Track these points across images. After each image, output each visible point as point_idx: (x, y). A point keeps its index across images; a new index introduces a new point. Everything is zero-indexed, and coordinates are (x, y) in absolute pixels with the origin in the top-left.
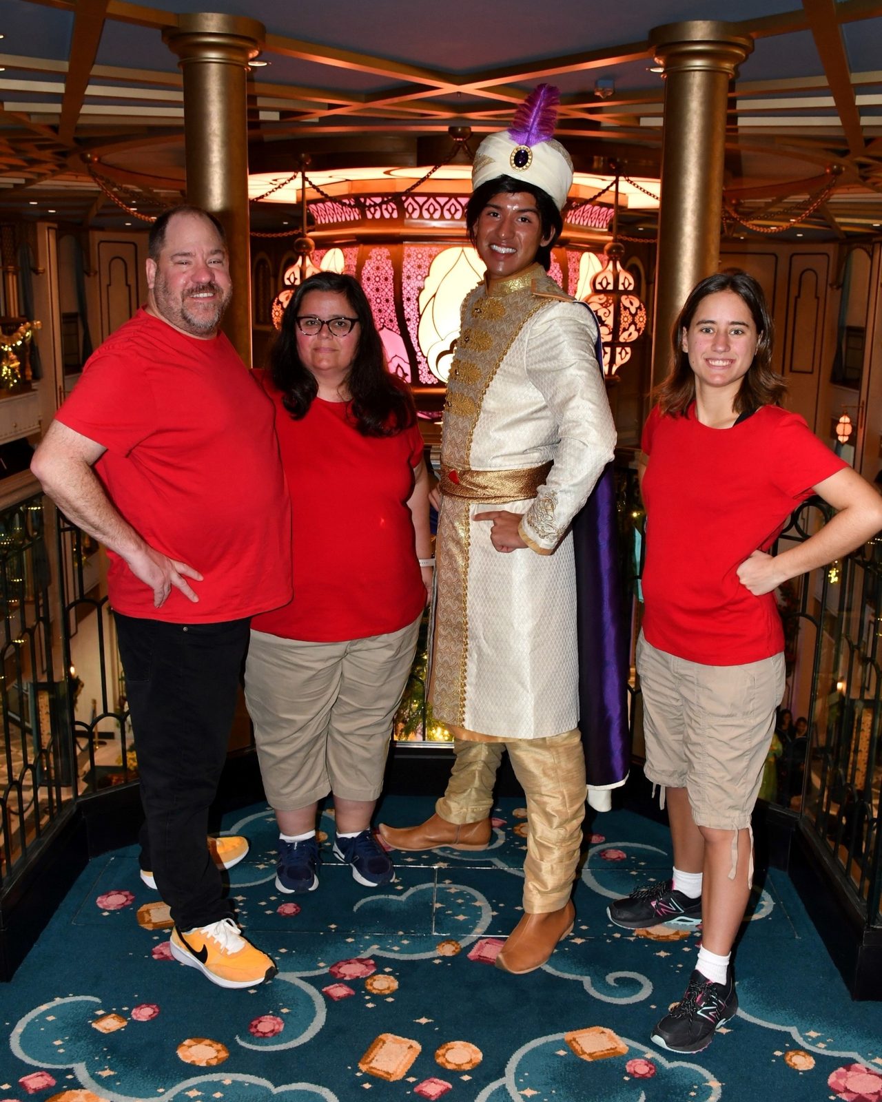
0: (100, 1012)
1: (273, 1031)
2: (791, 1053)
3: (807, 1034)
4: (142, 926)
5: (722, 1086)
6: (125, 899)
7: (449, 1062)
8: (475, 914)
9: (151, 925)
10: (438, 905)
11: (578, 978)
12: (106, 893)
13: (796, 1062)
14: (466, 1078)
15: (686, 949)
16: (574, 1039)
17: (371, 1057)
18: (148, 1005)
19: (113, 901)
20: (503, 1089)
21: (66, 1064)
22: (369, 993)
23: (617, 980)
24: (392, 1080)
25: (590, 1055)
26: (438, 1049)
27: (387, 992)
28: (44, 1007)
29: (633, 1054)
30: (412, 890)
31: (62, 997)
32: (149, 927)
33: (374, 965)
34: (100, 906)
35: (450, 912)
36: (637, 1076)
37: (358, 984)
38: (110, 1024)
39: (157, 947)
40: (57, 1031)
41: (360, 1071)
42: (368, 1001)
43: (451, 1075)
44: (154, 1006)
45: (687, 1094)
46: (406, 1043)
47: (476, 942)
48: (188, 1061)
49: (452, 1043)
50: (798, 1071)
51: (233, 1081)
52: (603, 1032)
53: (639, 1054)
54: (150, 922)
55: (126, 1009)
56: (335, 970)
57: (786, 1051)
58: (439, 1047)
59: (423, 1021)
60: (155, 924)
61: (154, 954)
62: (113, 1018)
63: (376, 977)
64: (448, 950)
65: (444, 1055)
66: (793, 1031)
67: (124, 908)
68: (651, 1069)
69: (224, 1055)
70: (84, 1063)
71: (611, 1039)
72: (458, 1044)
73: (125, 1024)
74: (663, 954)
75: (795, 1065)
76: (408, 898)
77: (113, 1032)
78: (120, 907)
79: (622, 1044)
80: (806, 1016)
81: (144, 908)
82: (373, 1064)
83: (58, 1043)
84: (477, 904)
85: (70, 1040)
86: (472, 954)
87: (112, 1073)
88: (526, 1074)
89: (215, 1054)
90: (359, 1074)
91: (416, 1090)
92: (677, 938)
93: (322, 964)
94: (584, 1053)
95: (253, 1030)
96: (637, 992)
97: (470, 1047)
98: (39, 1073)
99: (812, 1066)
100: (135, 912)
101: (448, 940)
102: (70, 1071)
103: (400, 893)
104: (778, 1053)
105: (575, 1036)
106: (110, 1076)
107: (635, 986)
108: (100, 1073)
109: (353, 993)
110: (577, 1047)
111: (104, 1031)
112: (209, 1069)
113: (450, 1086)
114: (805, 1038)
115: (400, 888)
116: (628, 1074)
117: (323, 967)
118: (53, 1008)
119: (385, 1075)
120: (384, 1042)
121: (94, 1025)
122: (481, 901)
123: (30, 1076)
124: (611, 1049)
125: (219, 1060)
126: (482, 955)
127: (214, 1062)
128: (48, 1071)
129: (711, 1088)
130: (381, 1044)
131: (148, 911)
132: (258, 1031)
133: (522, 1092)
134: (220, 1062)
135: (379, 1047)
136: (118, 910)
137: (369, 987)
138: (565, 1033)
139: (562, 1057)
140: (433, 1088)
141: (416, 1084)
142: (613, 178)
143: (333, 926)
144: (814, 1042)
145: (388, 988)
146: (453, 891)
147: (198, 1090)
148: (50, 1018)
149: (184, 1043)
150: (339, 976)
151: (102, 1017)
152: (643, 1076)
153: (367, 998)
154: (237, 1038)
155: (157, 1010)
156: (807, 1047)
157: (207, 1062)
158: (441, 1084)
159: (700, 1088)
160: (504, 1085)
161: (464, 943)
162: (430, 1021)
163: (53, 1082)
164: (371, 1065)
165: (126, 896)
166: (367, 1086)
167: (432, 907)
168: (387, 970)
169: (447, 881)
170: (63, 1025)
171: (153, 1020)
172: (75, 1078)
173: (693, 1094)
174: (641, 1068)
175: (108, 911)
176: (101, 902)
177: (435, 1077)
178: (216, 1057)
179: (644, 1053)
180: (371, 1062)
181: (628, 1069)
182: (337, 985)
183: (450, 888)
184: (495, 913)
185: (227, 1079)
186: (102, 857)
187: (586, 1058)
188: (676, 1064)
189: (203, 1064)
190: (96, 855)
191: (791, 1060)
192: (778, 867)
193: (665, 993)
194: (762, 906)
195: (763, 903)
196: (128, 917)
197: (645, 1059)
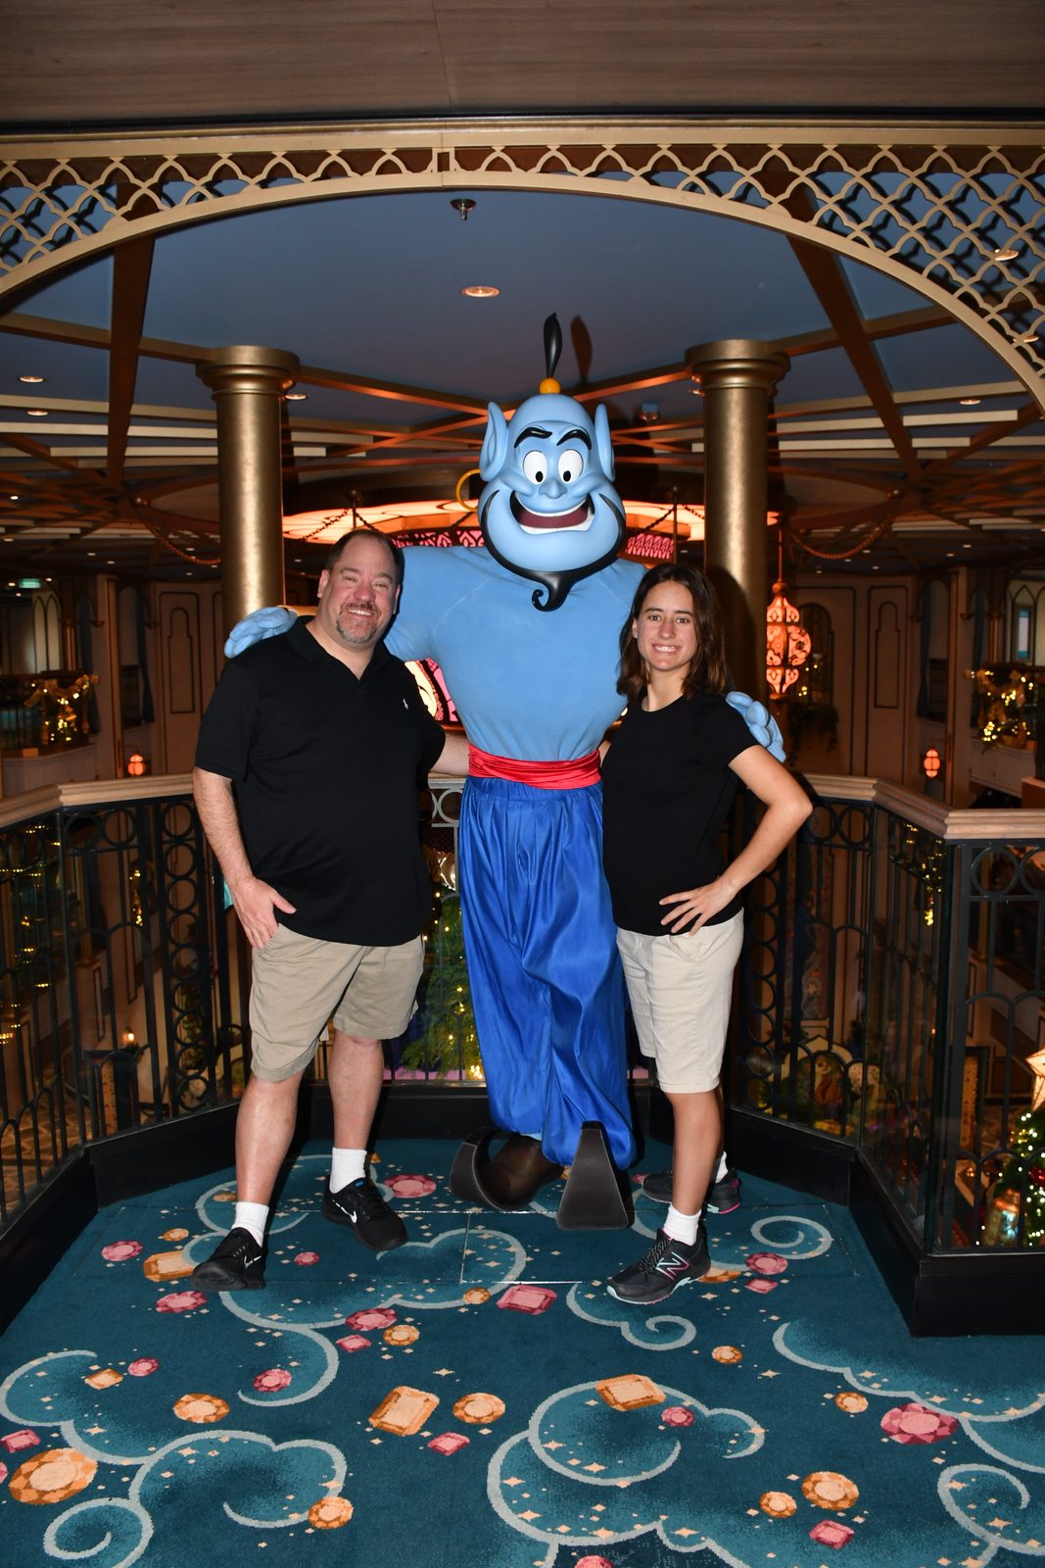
0: (95, 1367)
1: (278, 1386)
2: (843, 1395)
3: (861, 1375)
4: (148, 1277)
5: (766, 1433)
6: (132, 1250)
7: (468, 1415)
8: (508, 1261)
9: (158, 1276)
10: (468, 1252)
11: (616, 1324)
12: (114, 1244)
13: (848, 1405)
14: (485, 1431)
15: (735, 1291)
16: (607, 1388)
17: (383, 1412)
18: (147, 1359)
19: (120, 1252)
20: (525, 1443)
21: (52, 1422)
22: (386, 1344)
23: (657, 1325)
24: (404, 1435)
25: (623, 1405)
26: (457, 1402)
27: (407, 1343)
28: (35, 1363)
29: (671, 1402)
30: (442, 1236)
31: (56, 1352)
32: (155, 1279)
33: (395, 1315)
34: (106, 1257)
35: (480, 1259)
36: (673, 1425)
37: (375, 1335)
38: (104, 1380)
39: (162, 1300)
40: (44, 1386)
41: (371, 1426)
42: (385, 1353)
43: (470, 1429)
44: (154, 1361)
45: (727, 1442)
46: (420, 1396)
47: (507, 1288)
48: (184, 1418)
49: (473, 1395)
50: (850, 1414)
51: (231, 1438)
52: (639, 1380)
53: (676, 1402)
54: (157, 1273)
55: (122, 1363)
56: (352, 1321)
57: (837, 1393)
58: (459, 1398)
59: (444, 1372)
60: (162, 1275)
61: (158, 1306)
62: (109, 1373)
63: (396, 1328)
64: (476, 1298)
65: (463, 1408)
66: (847, 1373)
67: (131, 1259)
68: (689, 1417)
69: (224, 1411)
70: (73, 1420)
71: (647, 1387)
72: (480, 1396)
73: (121, 1379)
74: (709, 1296)
75: (846, 1407)
76: (437, 1245)
77: (106, 1389)
78: (125, 1259)
79: (659, 1392)
80: (860, 1355)
81: (153, 1258)
82: (386, 1419)
83: (46, 1399)
84: (511, 1250)
85: (58, 1397)
86: (502, 1302)
87: (102, 1431)
88: (552, 1426)
89: (215, 1411)
90: (368, 1430)
91: (429, 1445)
92: (725, 1279)
93: (338, 1316)
94: (617, 1403)
95: (256, 1385)
96: (680, 1338)
97: (491, 1399)
98: (24, 1432)
99: (864, 1408)
100: (142, 1262)
101: (477, 1288)
102: (57, 1429)
103: (428, 1240)
104: (828, 1396)
105: (608, 1385)
106: (100, 1433)
107: (677, 1330)
108: (88, 1430)
109: (369, 1344)
110: (610, 1396)
111: (98, 1388)
112: (207, 1426)
113: (468, 1440)
114: (859, 1379)
115: (428, 1234)
116: (662, 1424)
117: (339, 1319)
118: (45, 1363)
119: (397, 1430)
120: (399, 1396)
121: (87, 1381)
122: (516, 1247)
123: (16, 1434)
124: (647, 1397)
125: (218, 1416)
126: (512, 1302)
127: (212, 1419)
128: (33, 1429)
129: (753, 1435)
130: (396, 1397)
131: (155, 1262)
132: (262, 1386)
133: (546, 1446)
134: (219, 1419)
135: (393, 1400)
136: (124, 1262)
137: (387, 1338)
138: (597, 1382)
139: (592, 1407)
140: (449, 1443)
141: (430, 1438)
142: (671, 507)
143: (353, 1275)
144: (868, 1382)
145: (408, 1339)
146: (485, 1237)
147: (193, 1448)
148: (42, 1374)
149: (182, 1399)
150: (356, 1327)
151: (97, 1372)
152: (681, 1424)
153: (384, 1349)
155: (156, 1365)
156: (860, 1388)
157: (205, 1419)
158: (458, 1439)
159: (741, 1433)
160: (527, 1438)
161: (493, 1291)
162: (451, 1372)
163: (37, 1441)
164: (383, 1420)
165: (134, 1247)
166: (377, 1441)
167: (463, 1253)
168: (409, 1320)
169: (480, 1227)
170: (54, 1381)
171: (150, 1374)
172: (61, 1436)
173: (733, 1442)
174: (679, 1417)
175: (113, 1262)
176: (107, 1253)
177: (452, 1432)
178: (215, 1414)
179: (683, 1401)
180: (382, 1416)
181: (664, 1418)
182: (353, 1336)
183: (482, 1234)
184: (529, 1259)
185: (225, 1436)
186: (112, 1207)
187: (619, 1408)
188: (716, 1411)
189: (201, 1421)
190: (106, 1204)
191: (842, 1403)
192: (839, 1201)
193: (709, 1337)
194: (820, 1243)
195: (820, 1239)
196: (134, 1268)
197: (684, 1407)
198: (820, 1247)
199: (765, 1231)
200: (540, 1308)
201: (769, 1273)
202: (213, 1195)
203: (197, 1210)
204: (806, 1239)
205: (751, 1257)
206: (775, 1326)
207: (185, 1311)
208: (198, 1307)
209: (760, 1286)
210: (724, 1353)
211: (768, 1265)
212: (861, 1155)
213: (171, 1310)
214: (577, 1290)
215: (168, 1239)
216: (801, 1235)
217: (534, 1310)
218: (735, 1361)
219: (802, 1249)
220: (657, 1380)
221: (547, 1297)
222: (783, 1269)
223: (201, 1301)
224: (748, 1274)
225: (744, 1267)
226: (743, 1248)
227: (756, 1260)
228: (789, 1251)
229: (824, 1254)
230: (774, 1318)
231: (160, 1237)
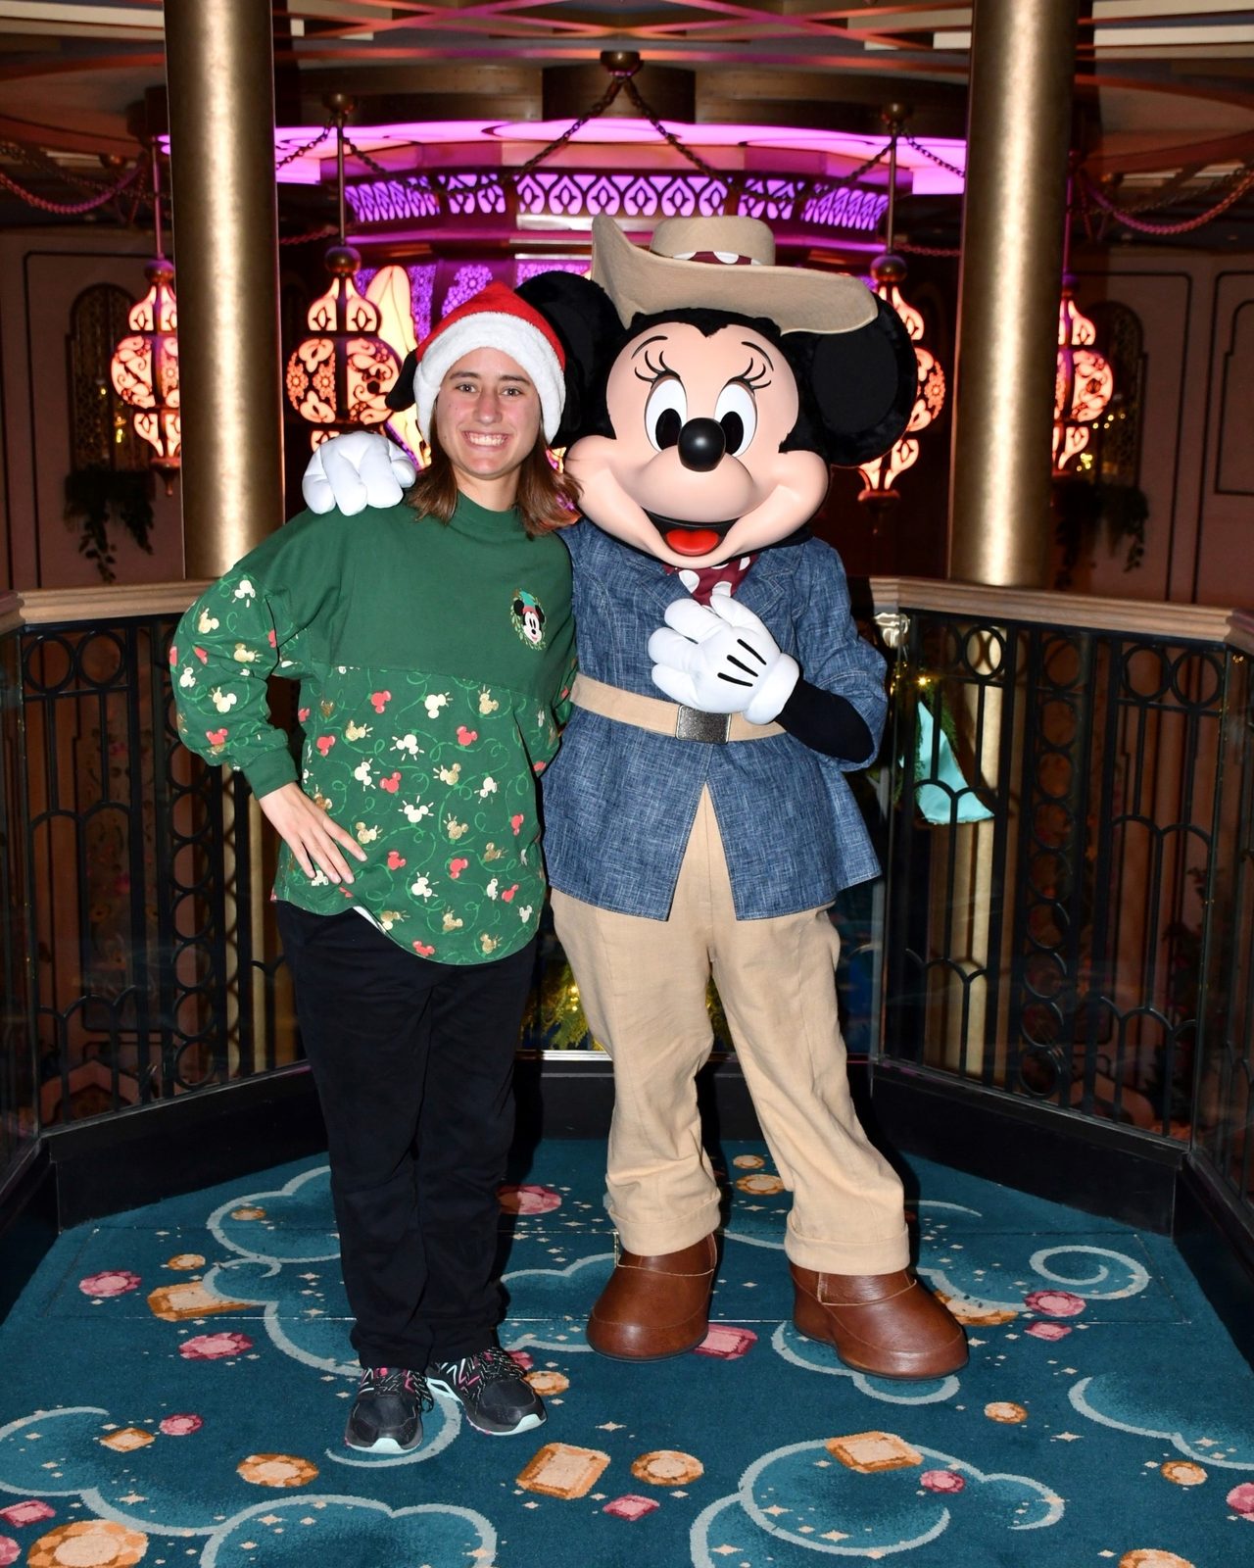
0: (111, 1427)
2: (1172, 1465)
3: (1197, 1442)
4: (159, 1315)
5: (1066, 1504)
6: (124, 1282)
7: (653, 1476)
9: (173, 1314)
12: (96, 1275)
13: (1179, 1475)
14: (679, 1494)
15: (1012, 1336)
16: (841, 1447)
17: (535, 1471)
18: (185, 1415)
19: (110, 1285)
20: (737, 1508)
21: (67, 1490)
24: (568, 1498)
25: (866, 1466)
26: (635, 1460)
27: (552, 1392)
28: (19, 1424)
29: (930, 1465)
30: (580, 1263)
31: (47, 1409)
32: (171, 1318)
33: (531, 1359)
34: (86, 1292)
36: (936, 1490)
38: (128, 1441)
39: (187, 1343)
40: (44, 1450)
41: (520, 1488)
43: (661, 1491)
44: (194, 1417)
45: (1013, 1511)
46: (584, 1454)
48: (258, 1482)
49: (655, 1453)
50: (1181, 1486)
51: (329, 1504)
52: (885, 1439)
53: (941, 1465)
54: (170, 1309)
55: (149, 1421)
57: (1163, 1462)
58: (639, 1455)
59: (611, 1426)
60: (178, 1313)
61: (183, 1352)
62: (132, 1433)
63: (535, 1374)
65: (645, 1467)
66: (1178, 1441)
67: (126, 1294)
68: (957, 1482)
69: (310, 1473)
70: (96, 1489)
71: (895, 1445)
72: (666, 1454)
73: (152, 1439)
75: (1177, 1478)
76: (577, 1272)
77: (134, 1451)
78: (119, 1293)
79: (914, 1453)
80: (1192, 1419)
81: (159, 1292)
82: (540, 1479)
83: (50, 1465)
85: (67, 1462)
87: (142, 1499)
88: (770, 1489)
89: (298, 1473)
90: (518, 1492)
91: (606, 1509)
92: (996, 1321)
94: (856, 1463)
96: (936, 1391)
97: (683, 1457)
98: (28, 1503)
99: (1201, 1481)
100: (144, 1298)
102: (77, 1499)
103: (561, 1267)
104: (1151, 1465)
105: (843, 1444)
106: (138, 1502)
108: (122, 1499)
110: (846, 1457)
111: (120, 1450)
112: (289, 1491)
113: (656, 1504)
114: (1195, 1447)
115: (560, 1260)
116: (923, 1488)
118: (35, 1423)
119: (558, 1492)
120: (553, 1454)
121: (103, 1443)
123: (20, 1505)
124: (898, 1458)
125: (303, 1479)
127: (297, 1482)
128: (41, 1499)
129: (1048, 1505)
130: (548, 1456)
131: (165, 1297)
133: (765, 1510)
134: (305, 1483)
135: (545, 1459)
136: (117, 1297)
138: (827, 1440)
139: (823, 1468)
140: (632, 1507)
141: (602, 1503)
142: (887, 141)
144: (1209, 1452)
145: (554, 1388)
147: (277, 1516)
148: (33, 1436)
149: (247, 1460)
151: (113, 1432)
152: (946, 1490)
154: (328, 1452)
155: (198, 1421)
156: (1196, 1457)
157: (286, 1483)
158: (644, 1502)
159: (1032, 1503)
160: (738, 1503)
162: (621, 1426)
163: (52, 1513)
164: (535, 1481)
165: (127, 1278)
166: (532, 1505)
168: (550, 1365)
170: (54, 1443)
171: (193, 1433)
172: (84, 1507)
173: (1020, 1511)
174: (942, 1481)
175: (100, 1298)
176: (88, 1287)
177: (634, 1494)
178: (298, 1476)
179: (948, 1464)
180: (535, 1477)
181: (923, 1483)
185: (320, 1502)
186: (79, 1230)
187: (860, 1469)
188: (995, 1477)
189: (280, 1485)
190: (69, 1225)
191: (1170, 1473)
192: (1157, 1229)
193: (979, 1391)
194: (1131, 1281)
195: (1132, 1276)
196: (134, 1303)
197: (949, 1470)
198: (1131, 1286)
199: (1049, 1263)
200: (736, 1351)
201: (1059, 1315)
202: (232, 1211)
203: (210, 1231)
204: (1111, 1276)
205: (1031, 1295)
206: (1072, 1381)
207: (224, 1357)
208: (242, 1353)
209: (1044, 1331)
210: (1002, 1411)
211: (1057, 1306)
212: (1192, 1161)
213: (203, 1357)
214: (786, 1330)
215: (176, 1268)
216: (1104, 1272)
217: (727, 1354)
218: (1017, 1420)
219: (1102, 1287)
220: (910, 1439)
221: (743, 1338)
222: (1078, 1311)
223: (243, 1345)
224: (1029, 1316)
225: (1023, 1307)
226: (1019, 1283)
227: (1039, 1298)
228: (1087, 1289)
229: (1139, 1294)
230: (1070, 1371)
231: (164, 1266)
